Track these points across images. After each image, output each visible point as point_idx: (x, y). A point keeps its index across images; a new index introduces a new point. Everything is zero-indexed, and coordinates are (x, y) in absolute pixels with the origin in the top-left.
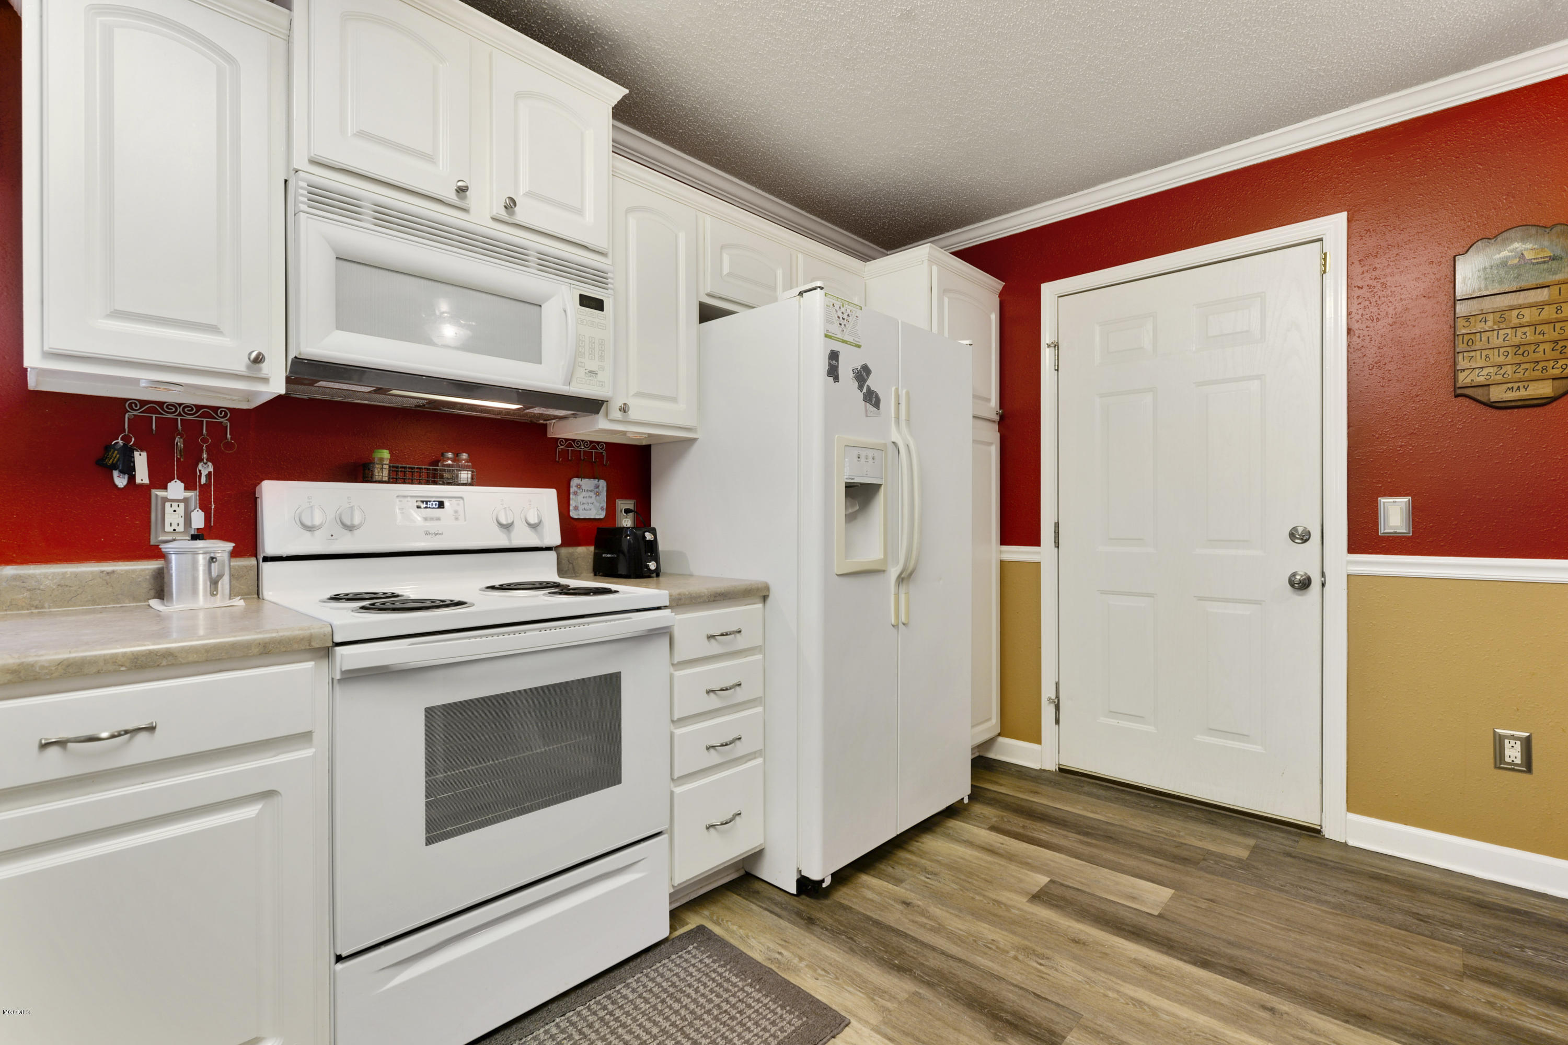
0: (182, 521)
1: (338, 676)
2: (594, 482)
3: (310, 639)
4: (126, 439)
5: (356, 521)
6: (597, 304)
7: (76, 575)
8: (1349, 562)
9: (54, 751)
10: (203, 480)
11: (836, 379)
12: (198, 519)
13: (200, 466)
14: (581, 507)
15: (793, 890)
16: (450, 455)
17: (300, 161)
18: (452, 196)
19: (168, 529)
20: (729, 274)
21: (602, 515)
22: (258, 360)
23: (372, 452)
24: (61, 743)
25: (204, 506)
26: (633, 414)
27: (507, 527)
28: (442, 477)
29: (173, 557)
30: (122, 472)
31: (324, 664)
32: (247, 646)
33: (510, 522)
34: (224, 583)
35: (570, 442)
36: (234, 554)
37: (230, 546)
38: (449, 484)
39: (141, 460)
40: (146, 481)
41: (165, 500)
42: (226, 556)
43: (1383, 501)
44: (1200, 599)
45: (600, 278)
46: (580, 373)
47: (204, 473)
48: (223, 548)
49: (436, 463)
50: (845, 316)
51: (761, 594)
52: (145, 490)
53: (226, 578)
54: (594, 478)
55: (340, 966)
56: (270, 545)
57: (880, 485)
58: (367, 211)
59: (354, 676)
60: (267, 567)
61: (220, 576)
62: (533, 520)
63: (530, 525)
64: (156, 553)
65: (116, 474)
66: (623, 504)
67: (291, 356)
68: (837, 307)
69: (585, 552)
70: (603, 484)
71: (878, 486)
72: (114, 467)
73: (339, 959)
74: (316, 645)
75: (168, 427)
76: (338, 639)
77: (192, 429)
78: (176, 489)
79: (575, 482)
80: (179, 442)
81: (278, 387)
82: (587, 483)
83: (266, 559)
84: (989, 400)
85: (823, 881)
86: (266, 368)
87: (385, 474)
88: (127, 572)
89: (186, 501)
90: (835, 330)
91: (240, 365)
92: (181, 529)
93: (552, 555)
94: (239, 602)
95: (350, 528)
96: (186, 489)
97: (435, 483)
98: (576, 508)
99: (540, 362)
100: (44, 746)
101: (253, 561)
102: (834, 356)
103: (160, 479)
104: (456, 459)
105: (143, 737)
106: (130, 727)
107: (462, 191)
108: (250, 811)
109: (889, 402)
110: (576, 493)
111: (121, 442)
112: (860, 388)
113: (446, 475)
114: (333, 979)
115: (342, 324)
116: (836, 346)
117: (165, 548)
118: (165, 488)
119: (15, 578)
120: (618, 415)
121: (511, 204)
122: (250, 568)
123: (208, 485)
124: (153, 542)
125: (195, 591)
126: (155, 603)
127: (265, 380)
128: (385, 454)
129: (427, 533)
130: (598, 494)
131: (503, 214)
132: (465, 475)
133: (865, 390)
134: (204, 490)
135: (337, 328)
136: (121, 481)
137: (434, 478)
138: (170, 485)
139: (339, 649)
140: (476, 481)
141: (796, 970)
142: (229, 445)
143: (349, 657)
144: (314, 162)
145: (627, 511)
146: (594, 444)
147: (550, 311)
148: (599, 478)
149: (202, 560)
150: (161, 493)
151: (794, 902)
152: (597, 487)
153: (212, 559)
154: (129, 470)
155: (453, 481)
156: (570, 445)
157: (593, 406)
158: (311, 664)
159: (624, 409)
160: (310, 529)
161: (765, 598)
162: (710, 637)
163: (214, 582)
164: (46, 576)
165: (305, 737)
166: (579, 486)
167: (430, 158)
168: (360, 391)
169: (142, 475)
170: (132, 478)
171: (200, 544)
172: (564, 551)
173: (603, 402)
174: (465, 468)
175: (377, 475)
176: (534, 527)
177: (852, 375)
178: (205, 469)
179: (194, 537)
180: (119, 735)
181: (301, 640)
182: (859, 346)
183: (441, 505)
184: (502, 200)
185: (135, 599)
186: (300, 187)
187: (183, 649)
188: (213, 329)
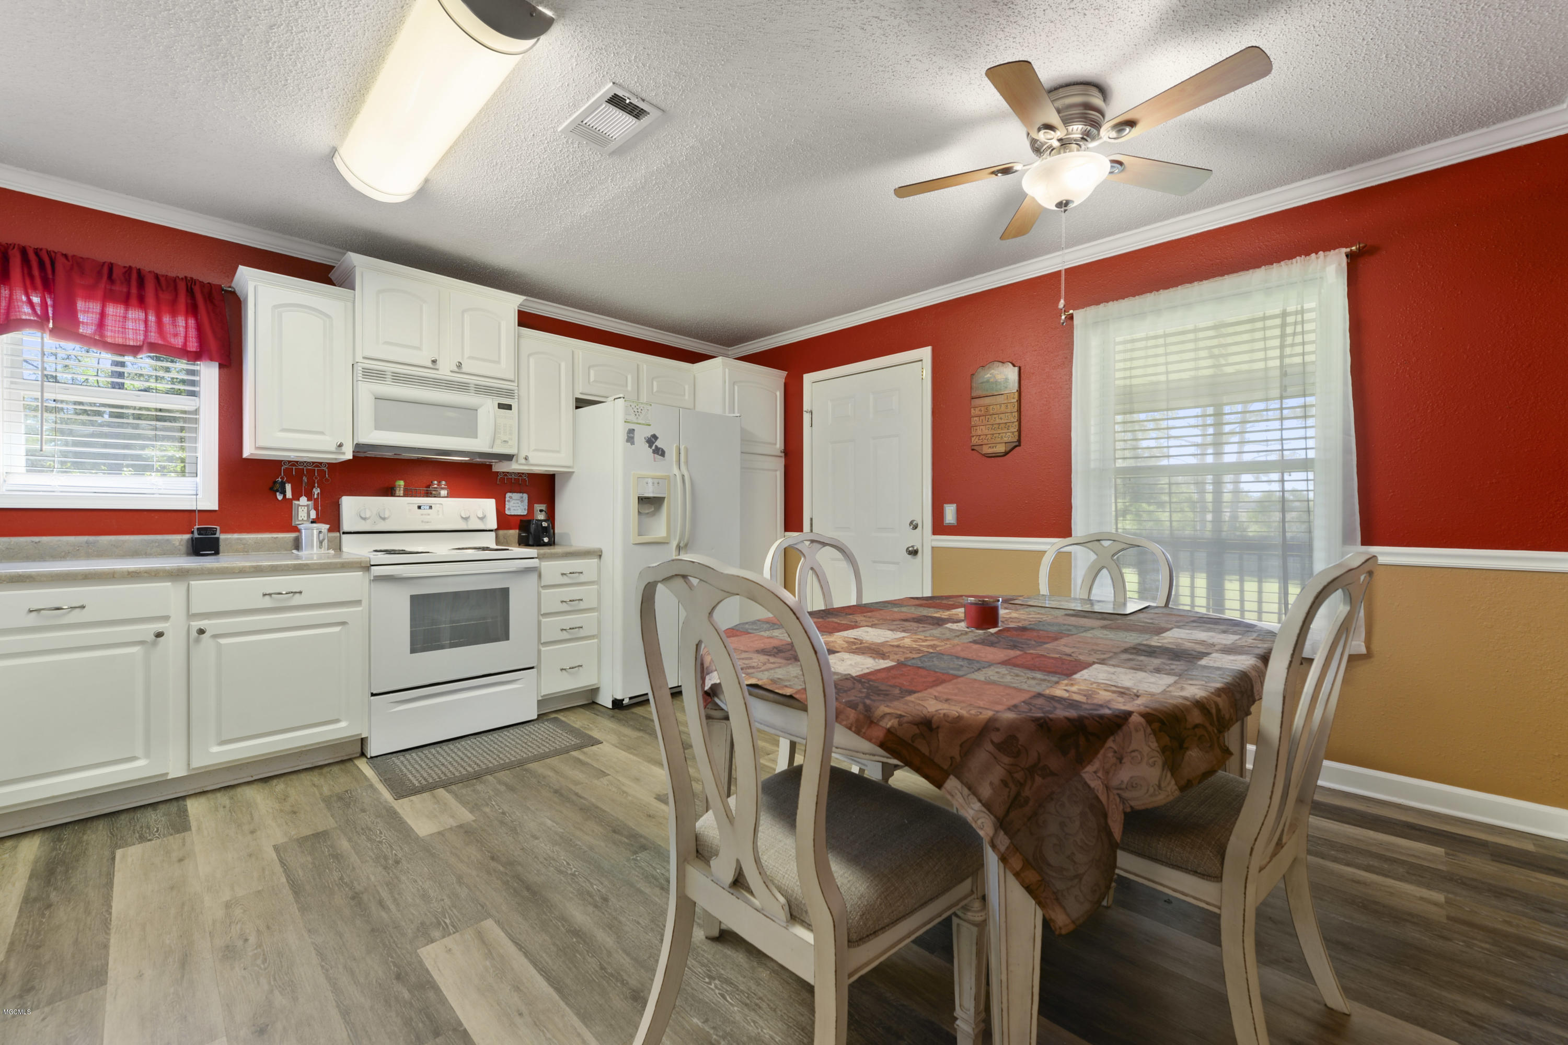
0: (306, 515)
1: (372, 578)
2: (520, 495)
3: (361, 562)
4: (282, 478)
5: (386, 516)
6: (509, 407)
7: (262, 538)
8: (932, 540)
9: (267, 597)
10: (316, 496)
11: (633, 443)
12: (313, 514)
13: (314, 490)
14: (512, 509)
15: (610, 706)
16: (436, 482)
17: (359, 358)
18: (430, 365)
19: (300, 518)
20: (594, 381)
21: (525, 513)
22: (341, 445)
23: (395, 482)
24: (270, 595)
25: (316, 509)
26: (531, 461)
27: (466, 519)
28: (431, 494)
29: (303, 531)
30: (281, 493)
31: (367, 574)
32: (336, 564)
33: (467, 516)
34: (325, 543)
35: (505, 474)
36: (330, 530)
37: (328, 526)
38: (435, 497)
39: (288, 487)
40: (291, 497)
41: (299, 505)
42: (326, 531)
43: (945, 505)
44: (875, 562)
45: (510, 393)
46: (498, 442)
47: (316, 493)
48: (325, 527)
49: (428, 486)
50: (639, 410)
51: (599, 554)
52: (290, 501)
53: (326, 541)
54: (520, 492)
55: (372, 698)
56: (346, 527)
57: (664, 498)
58: (389, 376)
59: (379, 579)
60: (344, 537)
61: (324, 540)
62: (481, 515)
63: (479, 518)
64: (296, 529)
65: (278, 494)
66: (538, 507)
67: (355, 443)
68: (633, 406)
69: (514, 533)
70: (525, 496)
71: (663, 498)
72: (277, 491)
73: (373, 695)
74: (363, 565)
75: (300, 472)
76: (372, 563)
77: (311, 473)
78: (303, 500)
79: (508, 495)
80: (305, 479)
81: (349, 456)
82: (516, 496)
83: (344, 533)
84: (775, 444)
85: (623, 700)
86: (344, 449)
87: (402, 493)
88: (283, 538)
89: (308, 506)
90: (632, 418)
91: (333, 448)
92: (305, 519)
93: (493, 534)
94: (332, 552)
95: (384, 519)
96: (308, 500)
97: (427, 496)
98: (509, 509)
99: (476, 437)
100: (264, 595)
101: (338, 534)
102: (631, 431)
103: (296, 496)
104: (439, 484)
105: (297, 595)
106: (294, 591)
107: (434, 362)
108: (337, 629)
109: (671, 453)
110: (509, 501)
111: (280, 480)
112: (650, 446)
113: (434, 492)
114: (370, 703)
115: (377, 427)
116: (632, 426)
117: (299, 527)
118: (299, 500)
119: (238, 539)
120: (523, 461)
121: (460, 365)
122: (336, 537)
123: (318, 498)
124: (293, 525)
125: (312, 546)
126: (294, 551)
127: (344, 453)
128: (402, 483)
129: (422, 522)
130: (522, 501)
131: (456, 369)
132: (444, 493)
133: (653, 447)
134: (316, 500)
135: (376, 429)
136: (280, 497)
137: (428, 494)
138: (301, 499)
139: (372, 567)
140: (450, 495)
141: (591, 729)
142: (327, 480)
143: (376, 571)
144: (364, 358)
145: (541, 511)
146: (520, 474)
147: (481, 413)
148: (523, 493)
149: (315, 532)
150: (297, 502)
151: (611, 712)
152: (522, 497)
153: (320, 532)
154: (284, 492)
155: (438, 496)
156: (506, 475)
157: (509, 458)
158: (361, 573)
159: (526, 459)
160: (364, 519)
161: (600, 556)
162: (563, 574)
163: (321, 542)
164: (250, 538)
165: (358, 602)
166: (510, 497)
167: (419, 348)
168: (389, 455)
169: (289, 495)
170: (285, 496)
171: (315, 525)
172: (501, 532)
173: (513, 456)
174: (443, 489)
175: (397, 493)
176: (482, 519)
177: (644, 440)
178: (316, 491)
179: (312, 522)
180: (289, 593)
181: (357, 563)
182: (650, 425)
183: (431, 507)
184: (456, 362)
185: (286, 550)
186: (359, 368)
187: (312, 564)
188: (322, 433)
